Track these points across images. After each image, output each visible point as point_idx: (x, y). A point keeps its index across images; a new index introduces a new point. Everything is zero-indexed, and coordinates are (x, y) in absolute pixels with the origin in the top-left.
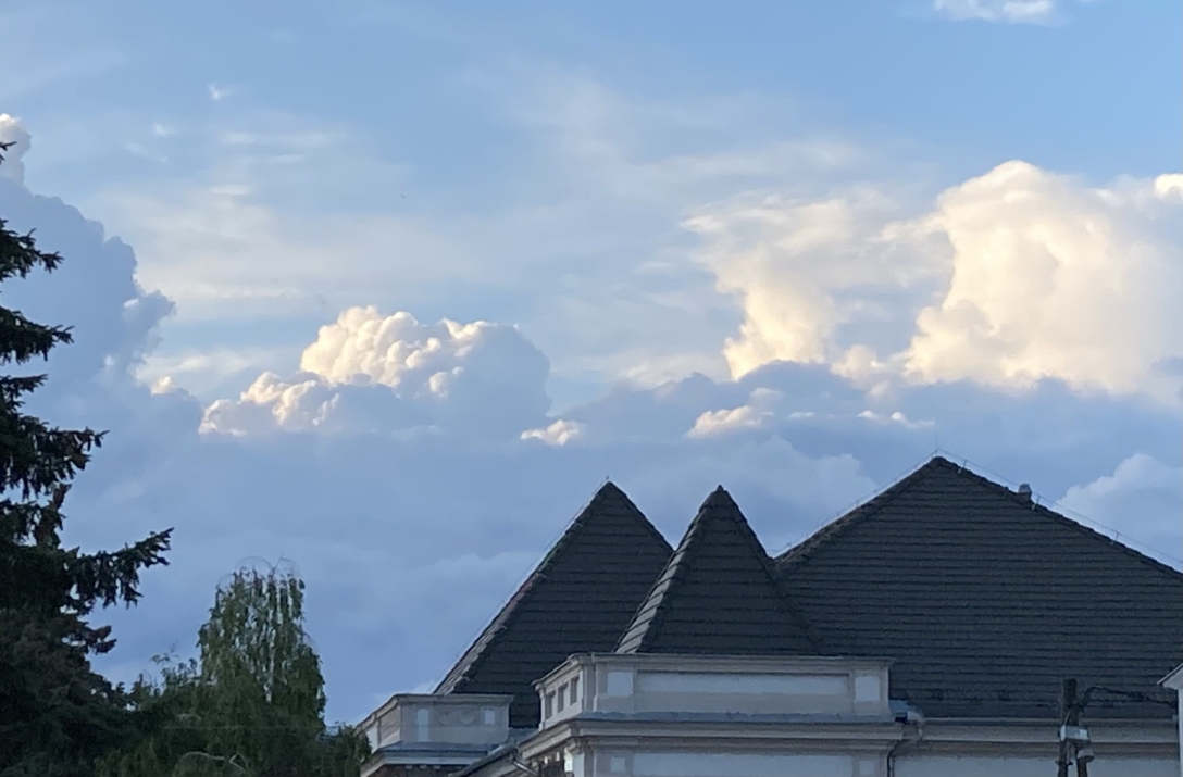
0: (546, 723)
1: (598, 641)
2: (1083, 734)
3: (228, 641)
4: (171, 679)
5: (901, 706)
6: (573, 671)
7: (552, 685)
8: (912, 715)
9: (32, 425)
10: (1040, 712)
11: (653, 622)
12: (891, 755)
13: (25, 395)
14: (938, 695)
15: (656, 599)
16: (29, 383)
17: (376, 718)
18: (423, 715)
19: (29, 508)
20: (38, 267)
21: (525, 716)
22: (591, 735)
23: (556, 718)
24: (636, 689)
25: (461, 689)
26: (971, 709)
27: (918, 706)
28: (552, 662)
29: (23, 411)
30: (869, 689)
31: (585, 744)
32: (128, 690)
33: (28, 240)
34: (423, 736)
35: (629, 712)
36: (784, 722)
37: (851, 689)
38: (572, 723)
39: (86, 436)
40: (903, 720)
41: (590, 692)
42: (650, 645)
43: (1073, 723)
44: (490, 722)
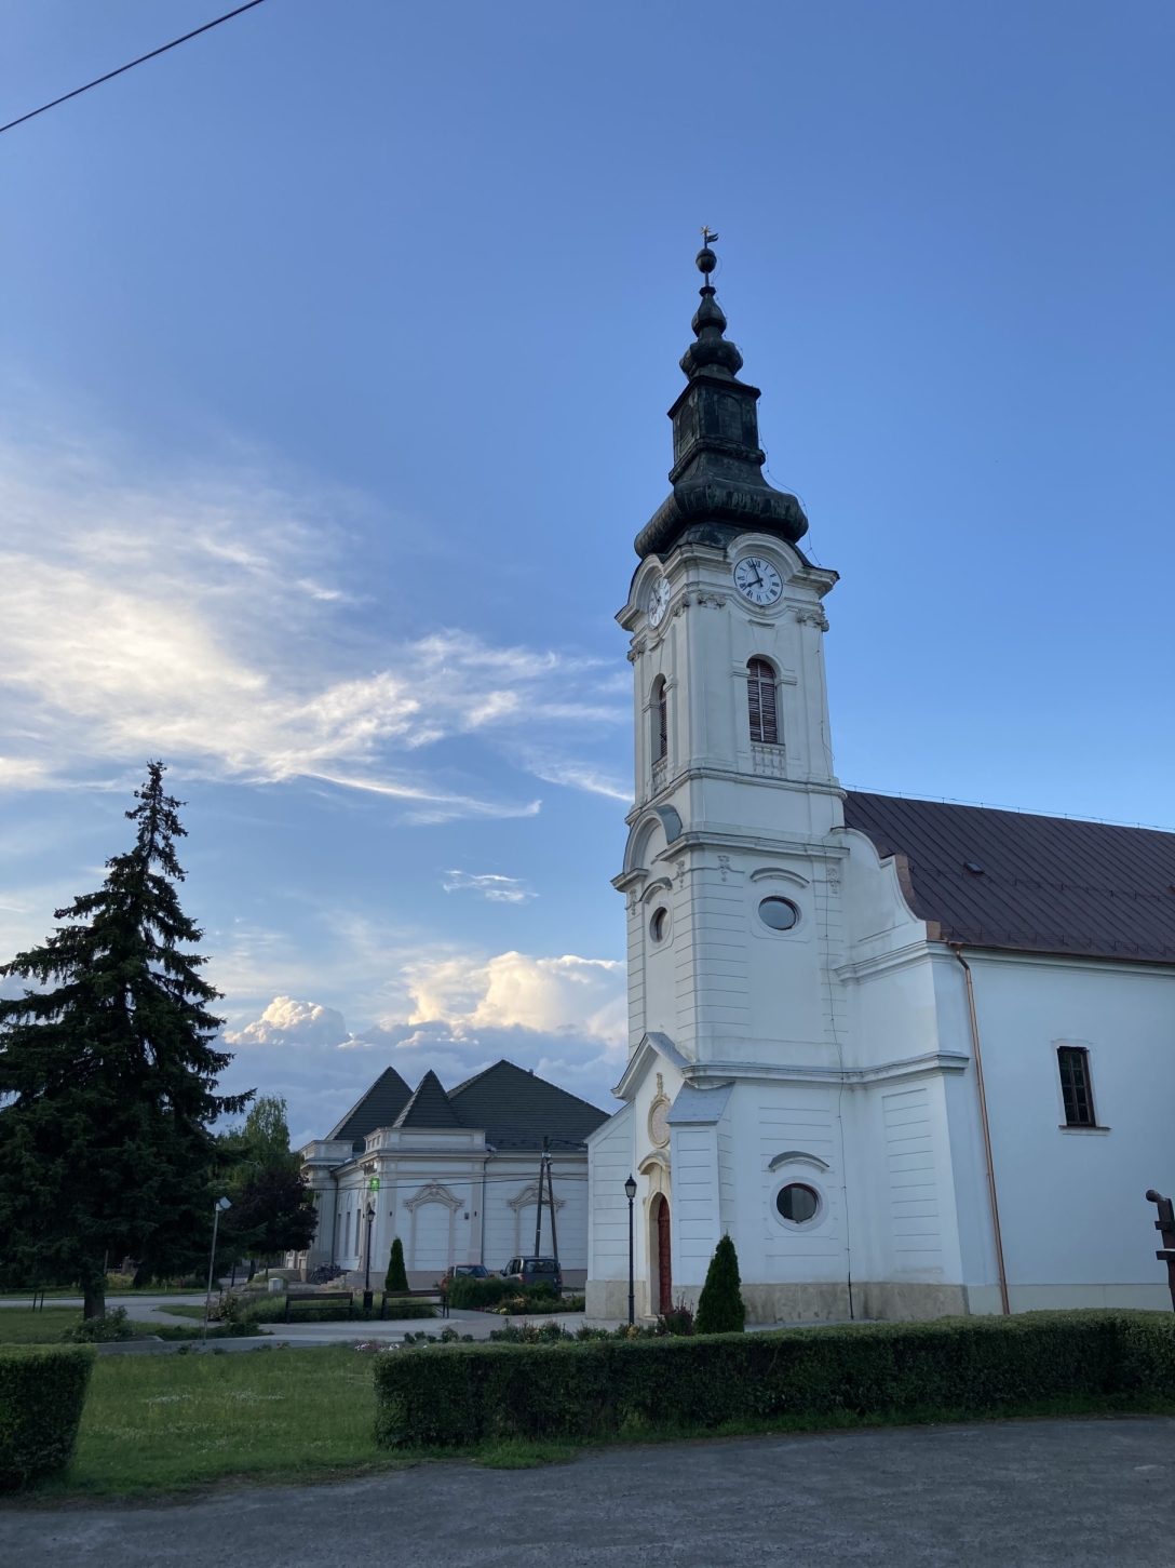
0: (368, 1151)
1: (386, 1122)
2: (549, 1155)
3: (257, 1121)
4: (232, 1133)
5: (489, 1146)
6: (378, 1132)
7: (370, 1138)
8: (493, 1149)
9: (211, 1052)
10: (535, 1148)
11: (407, 1117)
12: (485, 1162)
13: (210, 1041)
14: (501, 1142)
15: (408, 1108)
16: (211, 1038)
17: (306, 1148)
18: (323, 1147)
19: (208, 1080)
20: (218, 998)
21: (359, 1148)
22: (383, 1156)
23: (371, 1150)
24: (400, 1140)
25: (336, 1138)
26: (514, 1147)
27: (495, 1146)
28: (372, 1130)
29: (207, 1046)
30: (478, 1139)
31: (382, 1159)
32: (216, 1137)
33: (214, 989)
34: (322, 1155)
35: (397, 1147)
36: (450, 1151)
37: (473, 1140)
38: (378, 1151)
39: (229, 1055)
40: (489, 1150)
41: (384, 1141)
42: (405, 1124)
43: (546, 1151)
44: (346, 1149)
